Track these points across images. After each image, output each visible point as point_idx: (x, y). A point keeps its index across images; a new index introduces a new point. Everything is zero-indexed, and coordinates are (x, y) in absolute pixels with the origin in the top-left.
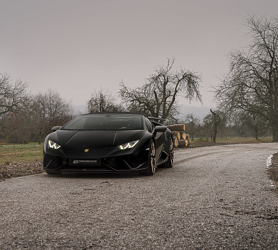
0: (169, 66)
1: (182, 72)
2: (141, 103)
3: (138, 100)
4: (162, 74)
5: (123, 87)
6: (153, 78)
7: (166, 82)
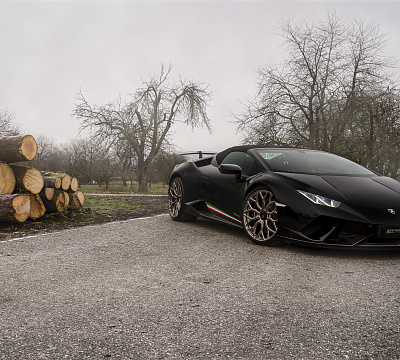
0: (164, 76)
1: (183, 84)
2: (112, 128)
3: (109, 123)
4: (152, 88)
5: (82, 102)
6: (140, 94)
7: (158, 99)
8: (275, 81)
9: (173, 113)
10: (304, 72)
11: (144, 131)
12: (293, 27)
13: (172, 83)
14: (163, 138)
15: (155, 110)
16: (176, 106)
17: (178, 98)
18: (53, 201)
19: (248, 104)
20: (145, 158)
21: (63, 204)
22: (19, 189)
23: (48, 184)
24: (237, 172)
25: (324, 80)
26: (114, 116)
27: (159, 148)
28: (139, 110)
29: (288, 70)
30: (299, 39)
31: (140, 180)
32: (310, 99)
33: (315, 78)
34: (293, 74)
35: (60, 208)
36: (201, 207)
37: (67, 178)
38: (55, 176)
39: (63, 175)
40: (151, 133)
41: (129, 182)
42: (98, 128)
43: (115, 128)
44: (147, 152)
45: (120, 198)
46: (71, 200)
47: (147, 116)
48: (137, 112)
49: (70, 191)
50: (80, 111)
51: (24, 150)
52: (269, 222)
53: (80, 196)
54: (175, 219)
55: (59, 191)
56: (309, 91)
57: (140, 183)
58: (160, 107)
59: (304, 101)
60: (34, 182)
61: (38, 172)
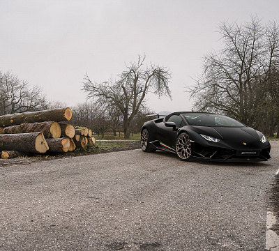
0: (140, 63)
1: (153, 68)
2: (107, 98)
3: (105, 95)
4: (133, 71)
5: (87, 81)
6: (125, 75)
7: (137, 78)
8: (215, 63)
9: (146, 87)
10: (235, 57)
11: (128, 99)
12: (228, 27)
13: (146, 67)
14: (140, 104)
15: (135, 85)
16: (148, 82)
17: (149, 77)
18: (79, 142)
19: (197, 79)
20: (129, 117)
21: (84, 144)
22: (63, 135)
23: (77, 133)
24: (174, 126)
25: (250, 62)
26: (108, 90)
27: (137, 110)
28: (124, 86)
29: (224, 56)
30: (231, 35)
31: (125, 131)
32: (240, 75)
33: (243, 61)
34: (228, 58)
35: (83, 146)
36: (157, 144)
37: (87, 130)
38: (80, 129)
39: (84, 128)
40: (132, 100)
41: (117, 133)
42: (98, 98)
43: (109, 98)
44: (130, 112)
45: (113, 142)
46: (89, 141)
47: (129, 89)
48: (123, 87)
49: (88, 137)
50: (87, 87)
51: (66, 115)
52: (188, 150)
53: (93, 139)
54: (144, 151)
55: (82, 136)
56: (239, 70)
57: (125, 133)
58: (138, 83)
59: (236, 77)
60: (71, 132)
61: (72, 127)
